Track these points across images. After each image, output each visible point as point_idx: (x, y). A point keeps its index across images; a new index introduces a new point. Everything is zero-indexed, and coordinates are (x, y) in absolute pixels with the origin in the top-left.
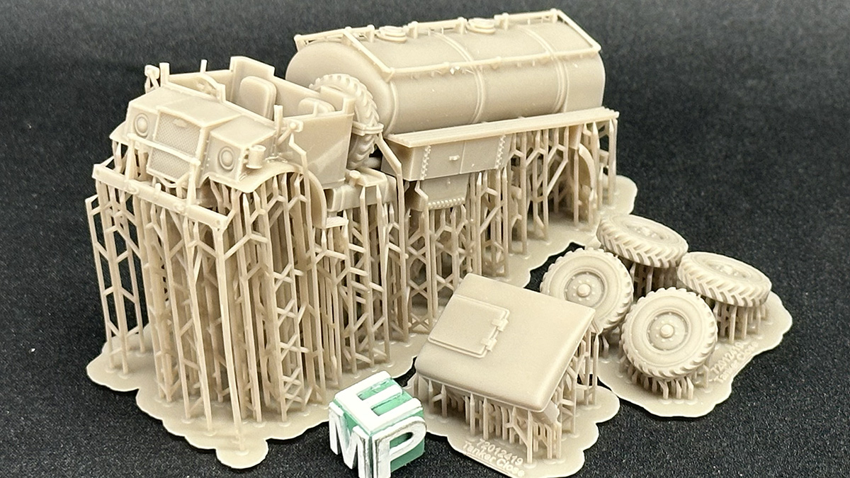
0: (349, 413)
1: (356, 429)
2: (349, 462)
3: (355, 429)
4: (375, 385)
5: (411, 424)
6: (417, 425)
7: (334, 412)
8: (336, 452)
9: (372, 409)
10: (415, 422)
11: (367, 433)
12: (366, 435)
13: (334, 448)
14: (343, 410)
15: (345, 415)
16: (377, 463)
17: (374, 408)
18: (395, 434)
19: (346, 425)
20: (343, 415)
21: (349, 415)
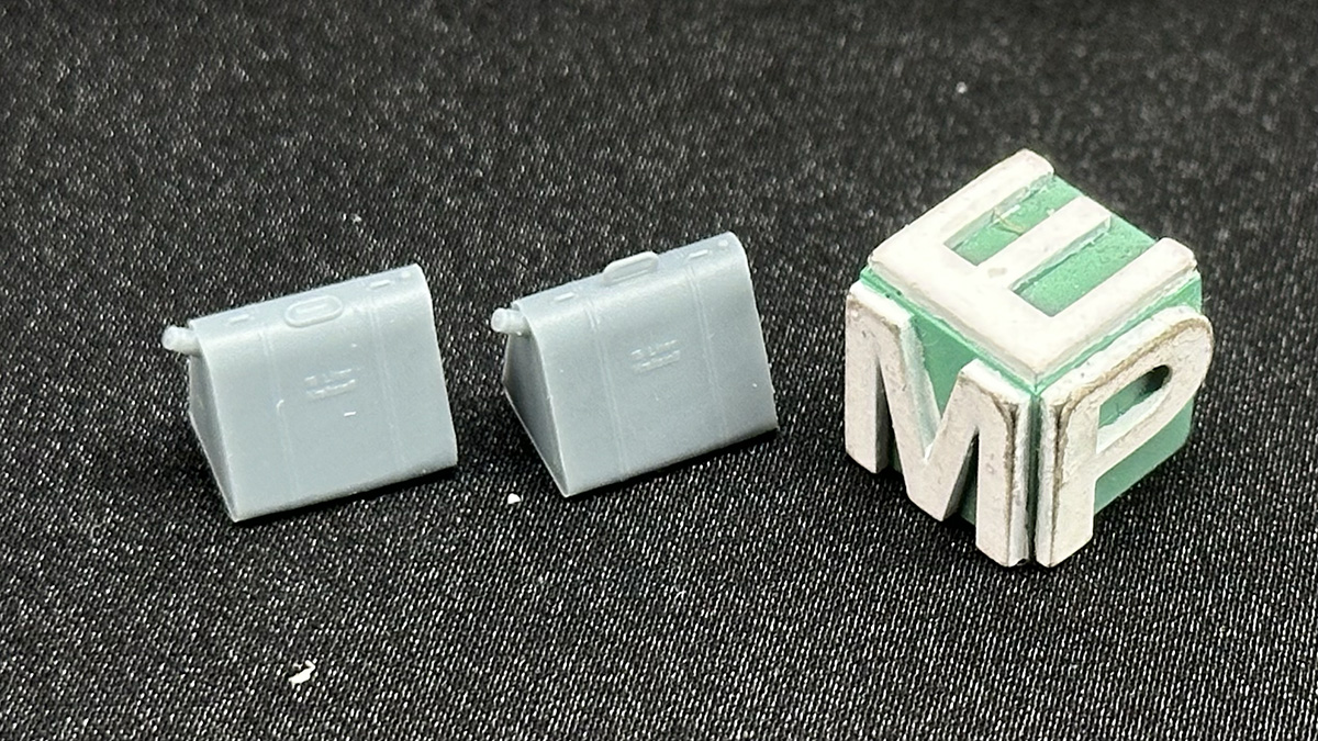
0: (933, 318)
1: (973, 370)
2: (930, 492)
3: (967, 371)
4: (1004, 204)
5: (1170, 335)
6: (1188, 335)
7: (876, 317)
8: (867, 459)
9: (1017, 292)
10: (1183, 326)
11: (1020, 384)
12: (1020, 391)
13: (862, 448)
14: (904, 304)
15: (918, 324)
16: (1058, 486)
17: (1024, 286)
18: (1121, 378)
19: (923, 359)
20: (909, 325)
21: (934, 321)
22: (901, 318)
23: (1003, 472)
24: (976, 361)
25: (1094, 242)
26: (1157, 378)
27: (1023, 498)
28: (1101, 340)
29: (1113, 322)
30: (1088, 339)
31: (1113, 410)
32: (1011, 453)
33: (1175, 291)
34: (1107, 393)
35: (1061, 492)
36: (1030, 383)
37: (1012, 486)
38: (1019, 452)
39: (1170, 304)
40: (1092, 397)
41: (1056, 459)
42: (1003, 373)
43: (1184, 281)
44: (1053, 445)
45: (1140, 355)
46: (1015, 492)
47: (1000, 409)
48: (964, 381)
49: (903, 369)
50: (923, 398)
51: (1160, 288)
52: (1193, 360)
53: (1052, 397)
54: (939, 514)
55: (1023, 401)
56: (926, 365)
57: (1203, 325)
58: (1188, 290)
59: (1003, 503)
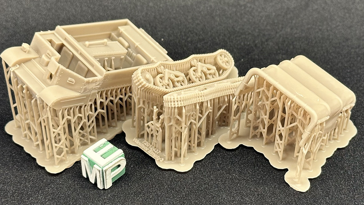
22: (87, 159)
23: (99, 178)
24: (96, 165)
25: (111, 149)
26: (119, 166)
27: (102, 181)
28: (111, 162)
29: (112, 160)
30: (109, 162)
31: (113, 170)
32: (100, 176)
33: (120, 155)
34: (112, 168)
35: (107, 180)
36: (102, 167)
37: (100, 180)
38: (101, 175)
39: (120, 157)
40: (110, 169)
41: (106, 176)
42: (99, 166)
43: (122, 154)
44: (105, 174)
45: (116, 163)
47: (98, 170)
48: (94, 167)
49: (88, 166)
50: (90, 169)
51: (119, 155)
52: (124, 163)
53: (104, 169)
54: (93, 183)
55: (101, 169)
56: (91, 165)
57: (124, 159)
58: (122, 155)
59: (100, 182)
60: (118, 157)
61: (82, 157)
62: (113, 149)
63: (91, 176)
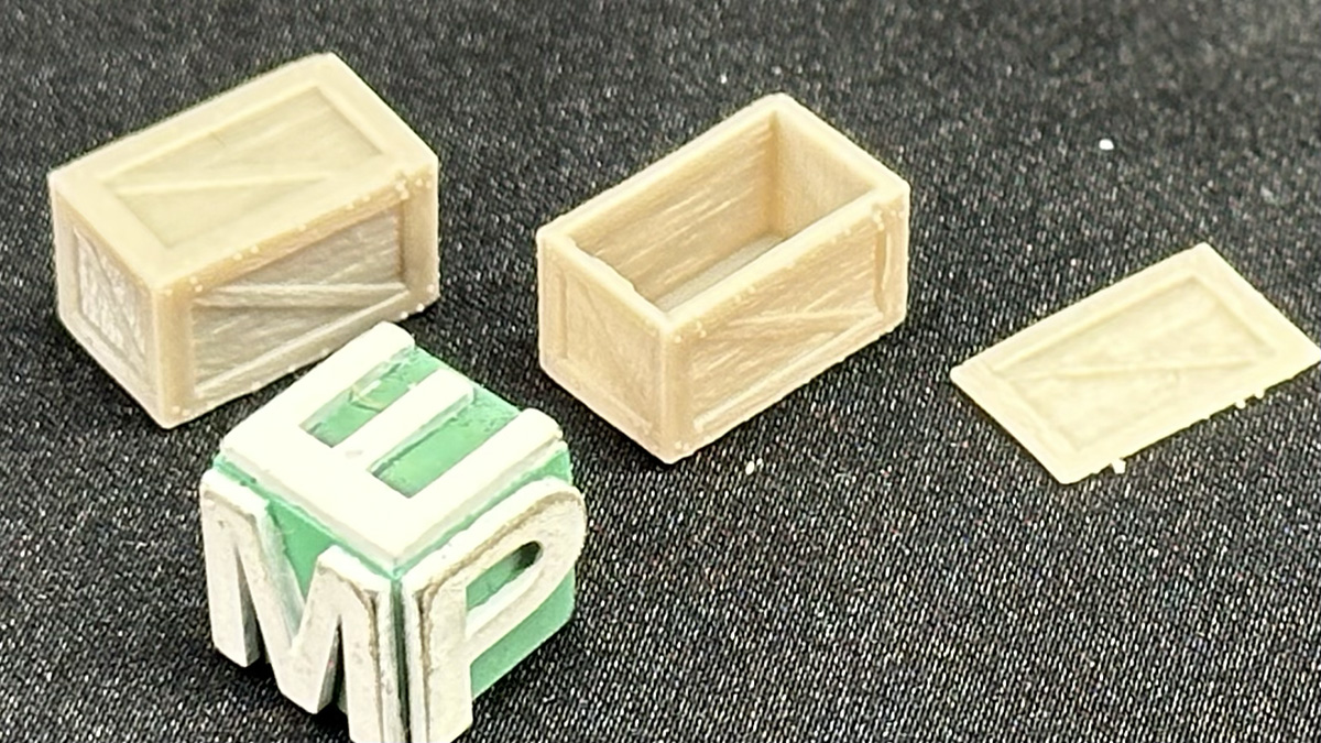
0: (289, 503)
1: (332, 558)
2: (303, 688)
3: (325, 559)
4: (362, 382)
5: (536, 511)
6: (557, 509)
7: (229, 505)
8: (239, 655)
9: (376, 474)
10: (550, 500)
11: (377, 569)
12: (379, 578)
13: (232, 644)
14: (259, 491)
15: (271, 510)
16: (427, 673)
17: (383, 467)
18: (485, 557)
19: (283, 548)
20: (266, 513)
21: (290, 509)
22: (257, 507)
23: (370, 661)
24: (334, 549)
25: (456, 417)
26: (528, 554)
27: (394, 685)
28: (461, 520)
29: (474, 500)
30: (447, 519)
31: (480, 592)
32: (375, 643)
33: (541, 462)
34: (472, 573)
35: (432, 679)
36: (388, 567)
37: (379, 674)
38: (386, 639)
39: (537, 477)
40: (455, 579)
41: (423, 645)
42: (363, 560)
43: (550, 454)
44: (418, 630)
45: (503, 533)
46: (384, 680)
47: (358, 593)
48: (323, 570)
49: (263, 557)
50: (286, 588)
51: (523, 461)
52: (566, 534)
53: (411, 584)
54: (310, 700)
55: (382, 588)
56: (286, 552)
57: (573, 498)
58: (554, 462)
59: (373, 693)
60: (517, 478)
61: (214, 489)
62: (467, 417)
63: (294, 651)
